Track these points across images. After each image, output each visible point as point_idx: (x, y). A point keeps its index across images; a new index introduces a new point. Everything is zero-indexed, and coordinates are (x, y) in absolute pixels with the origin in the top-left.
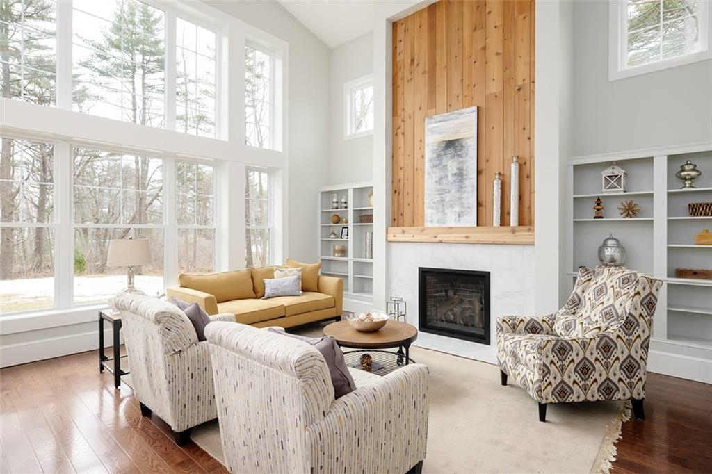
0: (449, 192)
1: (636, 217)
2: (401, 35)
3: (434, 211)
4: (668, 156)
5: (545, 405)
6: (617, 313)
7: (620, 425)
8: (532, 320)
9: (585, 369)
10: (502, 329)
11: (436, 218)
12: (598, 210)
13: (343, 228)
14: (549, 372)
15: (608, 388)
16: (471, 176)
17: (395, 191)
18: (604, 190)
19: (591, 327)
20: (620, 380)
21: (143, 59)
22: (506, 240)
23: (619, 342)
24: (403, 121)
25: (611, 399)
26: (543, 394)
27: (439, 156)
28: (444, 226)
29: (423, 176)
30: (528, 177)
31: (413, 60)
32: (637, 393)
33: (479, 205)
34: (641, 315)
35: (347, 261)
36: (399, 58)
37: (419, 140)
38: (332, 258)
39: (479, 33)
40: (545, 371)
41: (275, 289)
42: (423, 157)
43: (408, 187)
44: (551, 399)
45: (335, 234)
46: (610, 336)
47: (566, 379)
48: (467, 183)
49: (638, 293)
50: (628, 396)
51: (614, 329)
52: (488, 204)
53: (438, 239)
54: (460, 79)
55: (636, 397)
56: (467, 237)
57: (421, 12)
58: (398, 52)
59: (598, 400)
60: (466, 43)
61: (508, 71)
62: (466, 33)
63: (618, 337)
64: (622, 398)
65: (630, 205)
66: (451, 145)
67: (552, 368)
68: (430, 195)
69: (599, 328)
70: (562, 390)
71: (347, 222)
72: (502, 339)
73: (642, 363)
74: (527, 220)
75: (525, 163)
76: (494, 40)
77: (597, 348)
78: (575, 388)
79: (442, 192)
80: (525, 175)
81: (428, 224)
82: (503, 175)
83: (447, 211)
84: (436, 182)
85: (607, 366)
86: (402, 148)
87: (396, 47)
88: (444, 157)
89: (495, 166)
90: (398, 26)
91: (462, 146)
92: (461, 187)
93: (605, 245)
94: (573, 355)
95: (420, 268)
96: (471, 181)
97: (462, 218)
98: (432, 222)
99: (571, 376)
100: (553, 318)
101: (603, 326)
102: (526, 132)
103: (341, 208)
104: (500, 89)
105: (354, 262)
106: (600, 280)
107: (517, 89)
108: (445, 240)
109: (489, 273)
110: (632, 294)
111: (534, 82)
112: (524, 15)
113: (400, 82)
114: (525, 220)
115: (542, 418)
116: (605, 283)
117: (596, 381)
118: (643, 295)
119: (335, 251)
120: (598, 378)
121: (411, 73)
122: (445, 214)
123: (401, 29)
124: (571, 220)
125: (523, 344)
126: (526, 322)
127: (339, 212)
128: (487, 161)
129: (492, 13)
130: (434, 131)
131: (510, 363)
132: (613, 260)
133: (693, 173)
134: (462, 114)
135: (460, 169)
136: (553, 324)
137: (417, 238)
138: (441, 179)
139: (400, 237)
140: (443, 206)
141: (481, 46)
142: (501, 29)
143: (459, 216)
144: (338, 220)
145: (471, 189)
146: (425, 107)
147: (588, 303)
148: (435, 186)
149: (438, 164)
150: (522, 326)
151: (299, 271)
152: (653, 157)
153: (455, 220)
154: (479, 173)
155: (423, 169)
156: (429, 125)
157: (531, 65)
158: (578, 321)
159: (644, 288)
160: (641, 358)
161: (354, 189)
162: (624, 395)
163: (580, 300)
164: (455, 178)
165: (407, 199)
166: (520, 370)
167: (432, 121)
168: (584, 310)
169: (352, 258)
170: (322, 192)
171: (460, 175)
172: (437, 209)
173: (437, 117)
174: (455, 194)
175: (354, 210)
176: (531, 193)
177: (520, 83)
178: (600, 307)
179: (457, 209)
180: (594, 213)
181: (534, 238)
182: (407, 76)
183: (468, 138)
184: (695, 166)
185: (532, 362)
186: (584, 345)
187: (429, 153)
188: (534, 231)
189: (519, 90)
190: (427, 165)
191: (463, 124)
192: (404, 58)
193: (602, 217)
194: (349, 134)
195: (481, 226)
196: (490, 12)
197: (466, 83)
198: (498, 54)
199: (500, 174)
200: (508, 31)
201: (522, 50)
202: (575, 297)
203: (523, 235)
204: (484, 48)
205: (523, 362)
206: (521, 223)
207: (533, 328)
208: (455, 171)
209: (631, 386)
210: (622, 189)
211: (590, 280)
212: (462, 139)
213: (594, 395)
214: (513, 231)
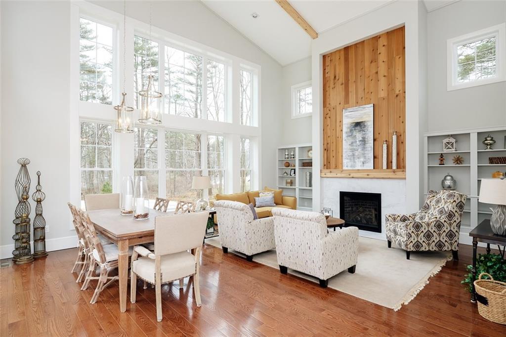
0: (357, 150)
1: (462, 164)
2: (328, 63)
3: (348, 161)
4: (478, 133)
5: (410, 252)
6: (445, 211)
7: (446, 262)
8: (404, 216)
9: (428, 236)
10: (388, 220)
11: (349, 164)
12: (442, 160)
13: (291, 169)
14: (411, 236)
15: (440, 245)
16: (370, 142)
17: (326, 150)
18: (444, 150)
19: (432, 218)
20: (446, 241)
21: (142, 60)
22: (390, 177)
23: (445, 224)
24: (330, 110)
25: (441, 250)
26: (408, 246)
27: (351, 131)
28: (354, 169)
29: (342, 141)
30: (402, 143)
31: (335, 77)
32: (455, 247)
33: (374, 157)
34: (456, 211)
35: (295, 189)
36: (327, 75)
37: (339, 121)
38: (286, 187)
39: (373, 64)
40: (409, 236)
41: (262, 203)
42: (342, 130)
43: (333, 147)
44: (412, 249)
45: (287, 173)
46: (441, 221)
47: (419, 240)
48: (367, 145)
49: (455, 201)
50: (450, 249)
51: (443, 218)
52: (380, 157)
53: (351, 176)
54: (363, 88)
55: (453, 249)
56: (368, 175)
57: (340, 51)
58: (326, 72)
59: (435, 250)
60: (367, 69)
61: (390, 85)
62: (367, 63)
63: (445, 221)
64: (447, 250)
65: (458, 158)
66: (358, 125)
67: (413, 234)
68: (346, 152)
69: (436, 218)
70: (418, 245)
71: (294, 166)
72: (389, 225)
73: (457, 234)
74: (402, 165)
75: (401, 135)
76: (383, 69)
77: (435, 226)
78: (424, 244)
79: (353, 150)
80: (401, 142)
81: (345, 168)
82: (388, 141)
83: (356, 161)
84: (350, 145)
85: (440, 235)
86: (329, 125)
87: (325, 69)
88: (354, 131)
89: (384, 137)
90: (326, 58)
91: (365, 126)
92: (364, 148)
93: (445, 179)
94: (423, 229)
95: (340, 192)
96: (370, 144)
97: (365, 165)
98: (347, 166)
99: (422, 239)
100: (415, 215)
101: (438, 217)
102: (401, 118)
103: (291, 158)
104: (386, 95)
105: (299, 189)
106: (438, 196)
107: (395, 95)
108: (354, 176)
109: (380, 194)
110: (452, 202)
111: (405, 92)
112: (398, 57)
113: (327, 89)
114: (401, 166)
115: (408, 258)
116: (441, 197)
117: (434, 241)
118: (457, 202)
119: (287, 183)
120: (435, 240)
121: (334, 84)
122: (355, 162)
123: (328, 60)
124: (426, 166)
125: (399, 225)
126: (401, 217)
127: (289, 160)
128: (379, 134)
129: (381, 54)
130: (349, 117)
131: (393, 235)
132: (449, 187)
133: (491, 142)
134: (364, 108)
135: (364, 138)
136: (414, 218)
137: (339, 175)
138: (352, 143)
139: (329, 175)
140: (354, 158)
141: (375, 71)
142: (386, 63)
143: (363, 163)
144: (288, 165)
145: (370, 149)
146: (342, 103)
147: (432, 207)
148: (349, 147)
149: (351, 134)
150: (399, 218)
151: (273, 193)
152: (469, 134)
153: (361, 166)
154: (374, 140)
155: (342, 137)
156: (345, 113)
157: (404, 83)
158: (427, 215)
159: (458, 199)
160: (456, 231)
161: (299, 148)
162: (448, 248)
163: (429, 206)
164: (361, 142)
165: (332, 154)
166: (397, 238)
167: (347, 111)
168: (430, 210)
169: (298, 186)
170: (279, 149)
171: (364, 141)
172: (350, 159)
173: (350, 109)
174: (361, 151)
175: (299, 160)
176: (404, 151)
177: (397, 92)
178: (438, 209)
179: (362, 159)
180: (439, 162)
181: (405, 175)
182: (332, 86)
183: (368, 121)
184: (492, 138)
185: (403, 233)
186: (428, 225)
187: (345, 129)
188: (405, 171)
189: (397, 96)
190: (344, 135)
191: (365, 113)
192: (330, 75)
193: (443, 164)
194: (294, 115)
195: (377, 168)
196: (380, 53)
197: (366, 91)
198: (384, 76)
199: (386, 141)
200: (390, 65)
201: (399, 75)
202: (427, 205)
203: (399, 174)
204: (377, 73)
205: (399, 234)
206: (398, 167)
207: (404, 219)
208: (361, 139)
209: (451, 244)
210: (454, 149)
211: (434, 196)
212: (365, 121)
213: (433, 248)
214: (394, 172)
